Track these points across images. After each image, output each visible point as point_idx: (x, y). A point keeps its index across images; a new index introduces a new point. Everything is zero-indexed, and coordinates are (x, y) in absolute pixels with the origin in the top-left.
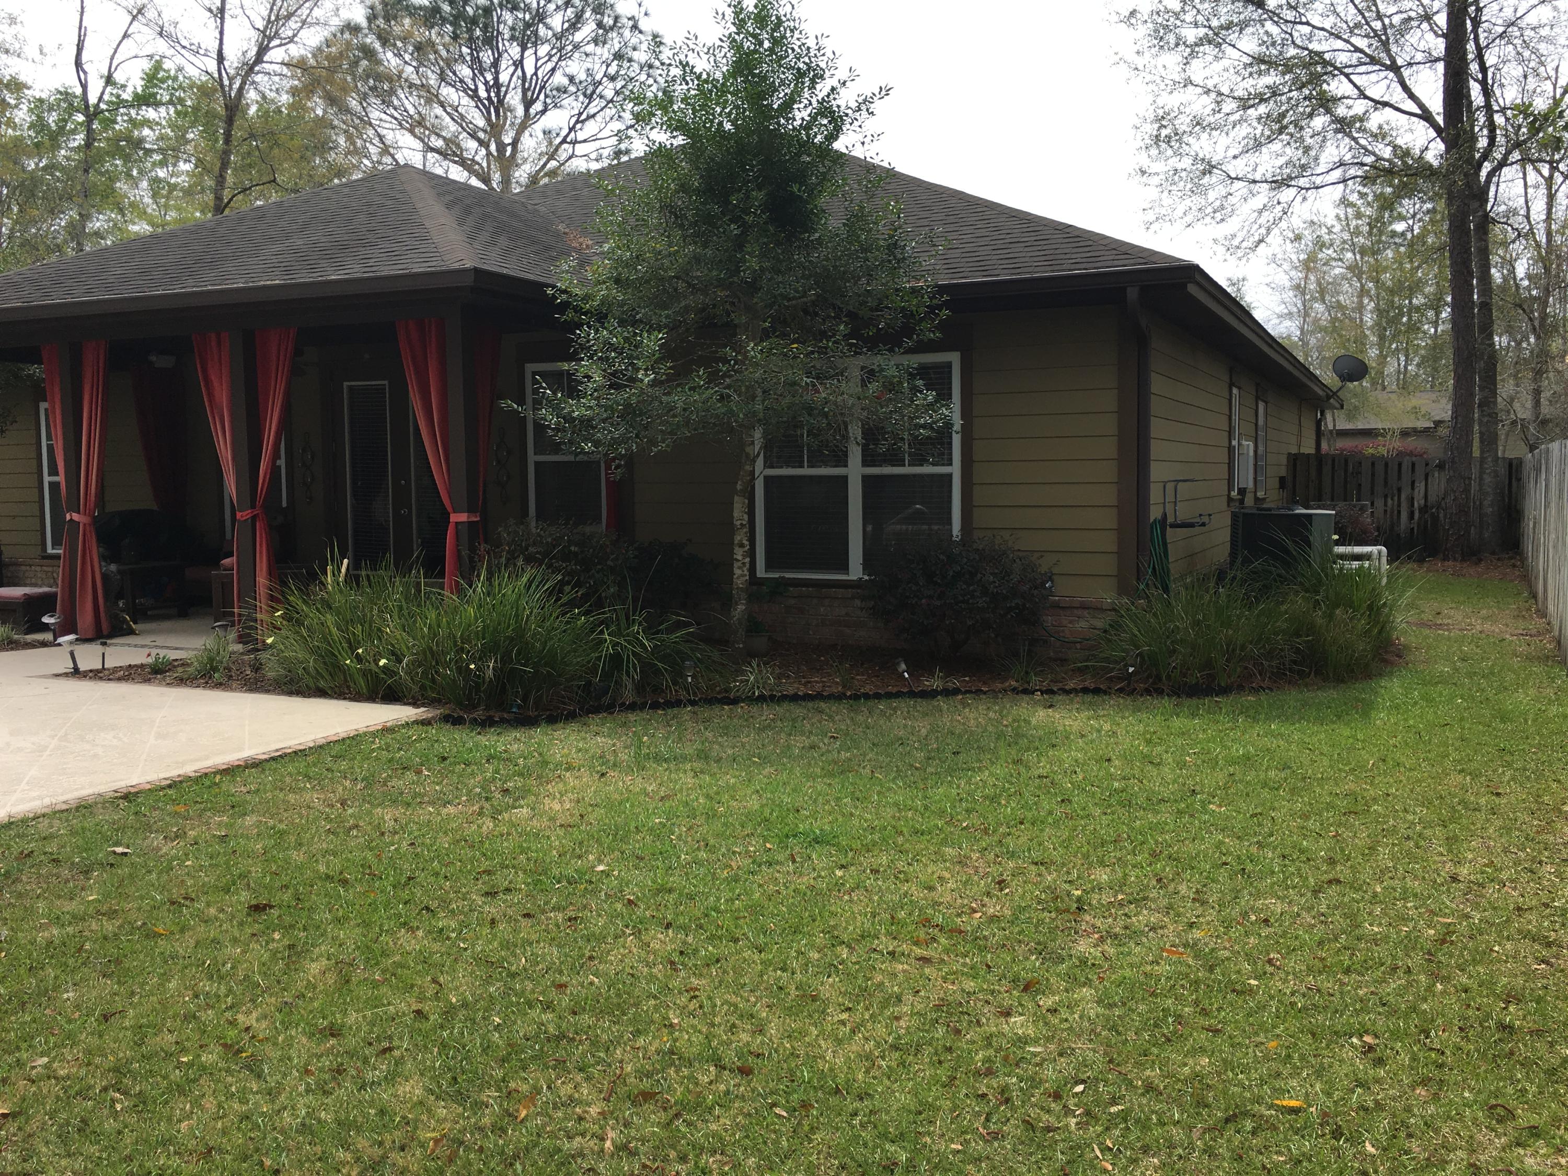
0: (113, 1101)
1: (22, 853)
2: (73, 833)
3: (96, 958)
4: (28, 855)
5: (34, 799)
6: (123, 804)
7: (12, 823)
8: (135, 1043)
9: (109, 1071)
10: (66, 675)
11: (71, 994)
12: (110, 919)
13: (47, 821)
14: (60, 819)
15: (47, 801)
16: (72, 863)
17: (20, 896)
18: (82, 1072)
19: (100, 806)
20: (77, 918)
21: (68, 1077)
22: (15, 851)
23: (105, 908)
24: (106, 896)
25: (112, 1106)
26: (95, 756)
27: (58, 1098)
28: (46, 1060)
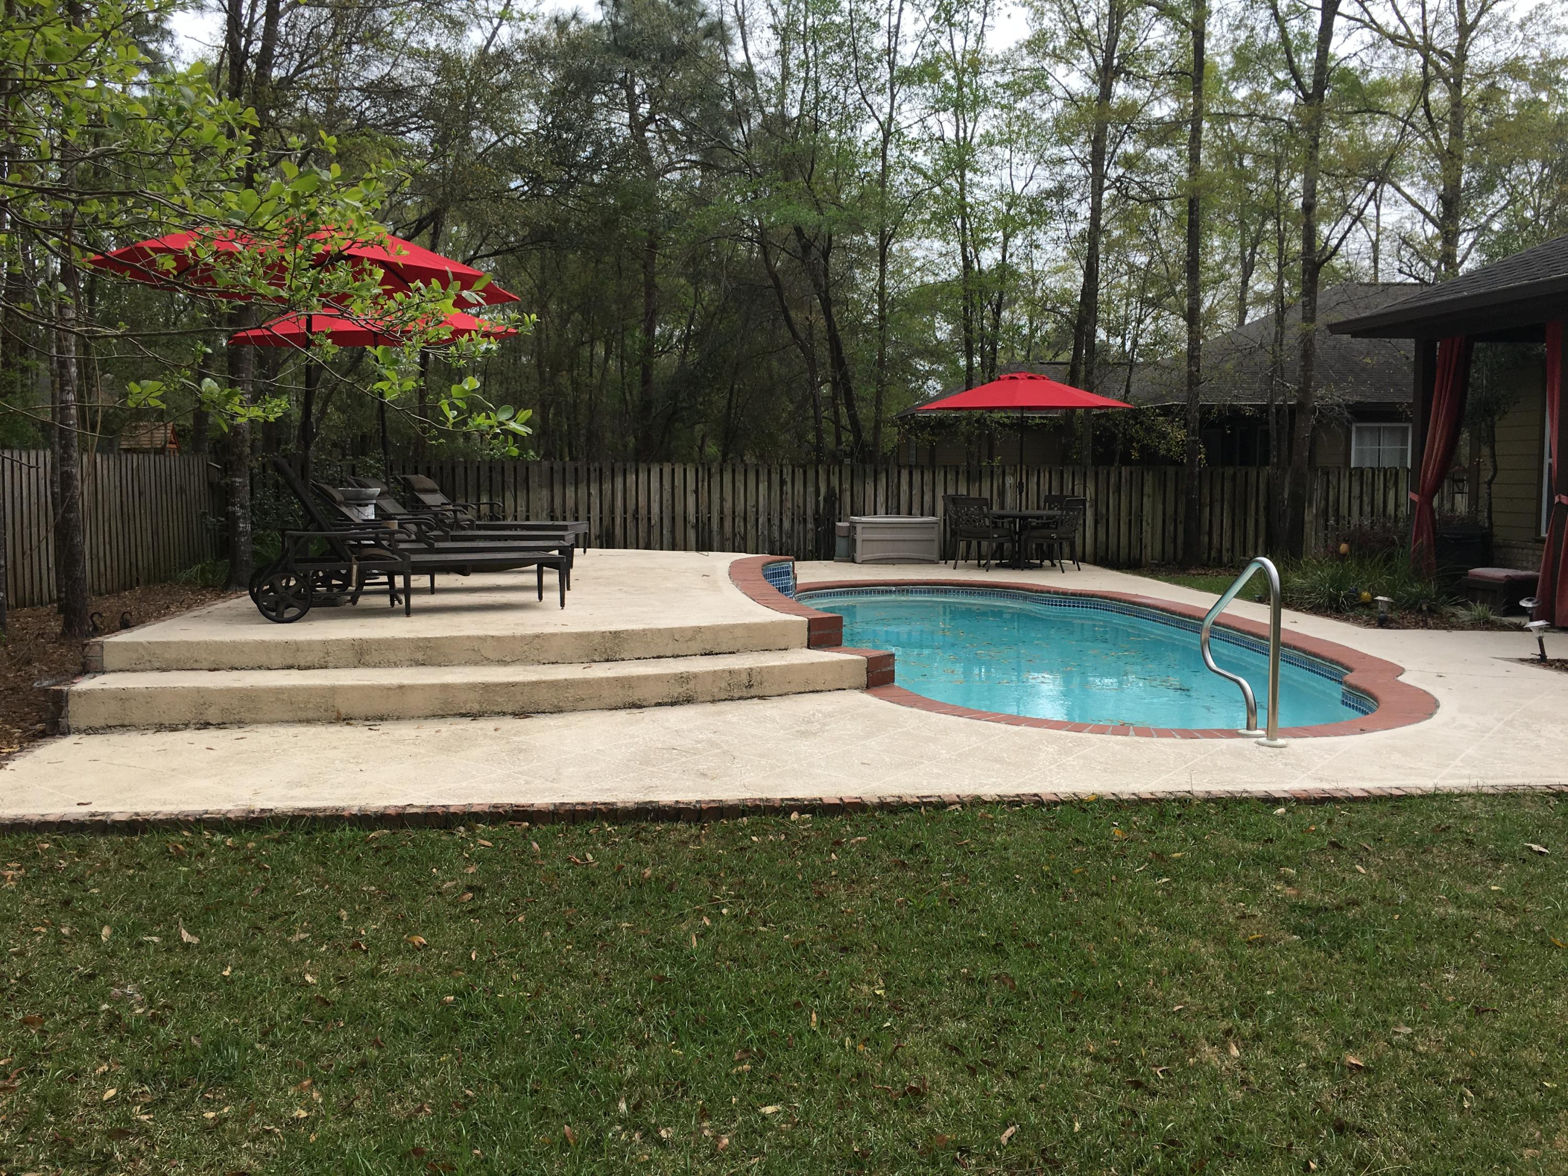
0: (1462, 1095)
1: (1439, 826)
2: (1494, 819)
3: (1484, 949)
4: (1444, 830)
5: (1461, 777)
6: (1553, 802)
7: (1438, 795)
8: (1501, 1048)
9: (1467, 1065)
10: (1532, 661)
11: (1451, 977)
12: (1508, 914)
13: (1471, 801)
14: (1485, 802)
15: (1474, 782)
16: (1485, 848)
17: (1427, 866)
18: (1440, 1056)
19: (1528, 798)
20: (1475, 904)
21: (1426, 1055)
22: (1435, 821)
23: (1506, 902)
24: (1511, 890)
25: (1461, 1101)
26: (1537, 747)
27: (1412, 1071)
28: (1409, 1030)
